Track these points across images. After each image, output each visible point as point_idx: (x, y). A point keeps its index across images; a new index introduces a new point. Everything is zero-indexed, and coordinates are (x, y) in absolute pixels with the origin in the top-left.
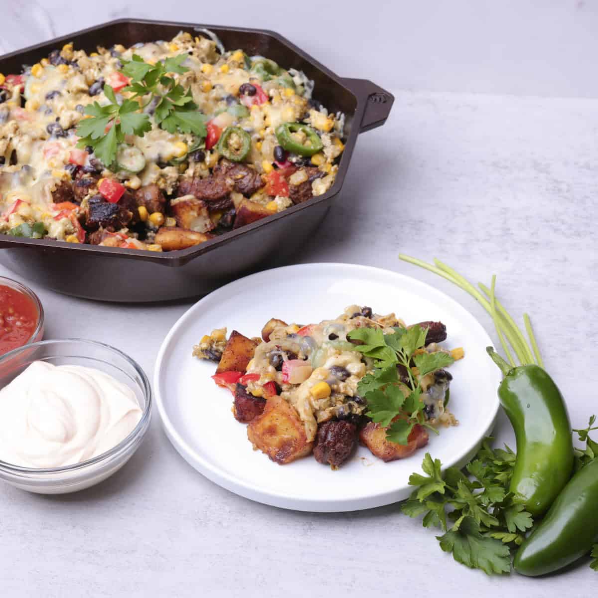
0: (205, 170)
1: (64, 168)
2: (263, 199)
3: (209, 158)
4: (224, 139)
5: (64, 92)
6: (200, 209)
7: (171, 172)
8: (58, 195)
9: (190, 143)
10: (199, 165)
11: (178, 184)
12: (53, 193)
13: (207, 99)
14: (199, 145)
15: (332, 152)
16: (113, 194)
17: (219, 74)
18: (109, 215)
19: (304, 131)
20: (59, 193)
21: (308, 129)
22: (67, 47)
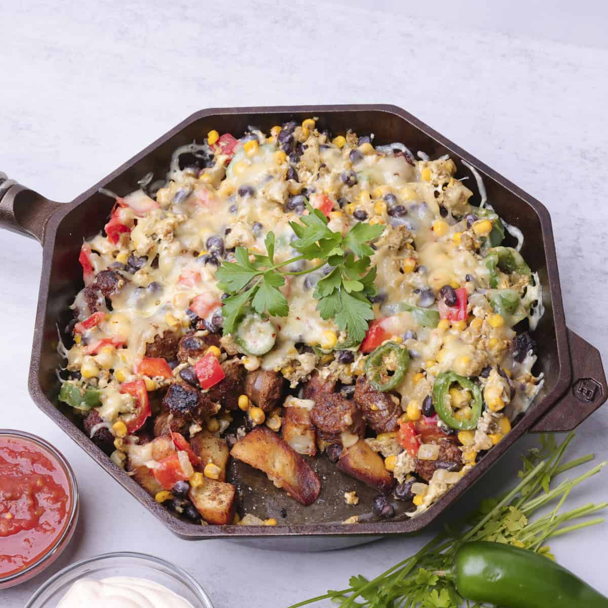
0: (348, 375)
1: (187, 310)
2: (389, 446)
3: (357, 365)
4: (378, 354)
5: (259, 193)
6: (306, 429)
7: (306, 362)
8: (154, 349)
9: (341, 339)
10: (341, 367)
11: (310, 378)
12: (148, 345)
13: (399, 283)
14: (349, 347)
15: (482, 441)
16: (207, 378)
17: (448, 240)
18: (182, 408)
19: (470, 392)
20: (156, 346)
21: (476, 392)
22: (309, 122)
